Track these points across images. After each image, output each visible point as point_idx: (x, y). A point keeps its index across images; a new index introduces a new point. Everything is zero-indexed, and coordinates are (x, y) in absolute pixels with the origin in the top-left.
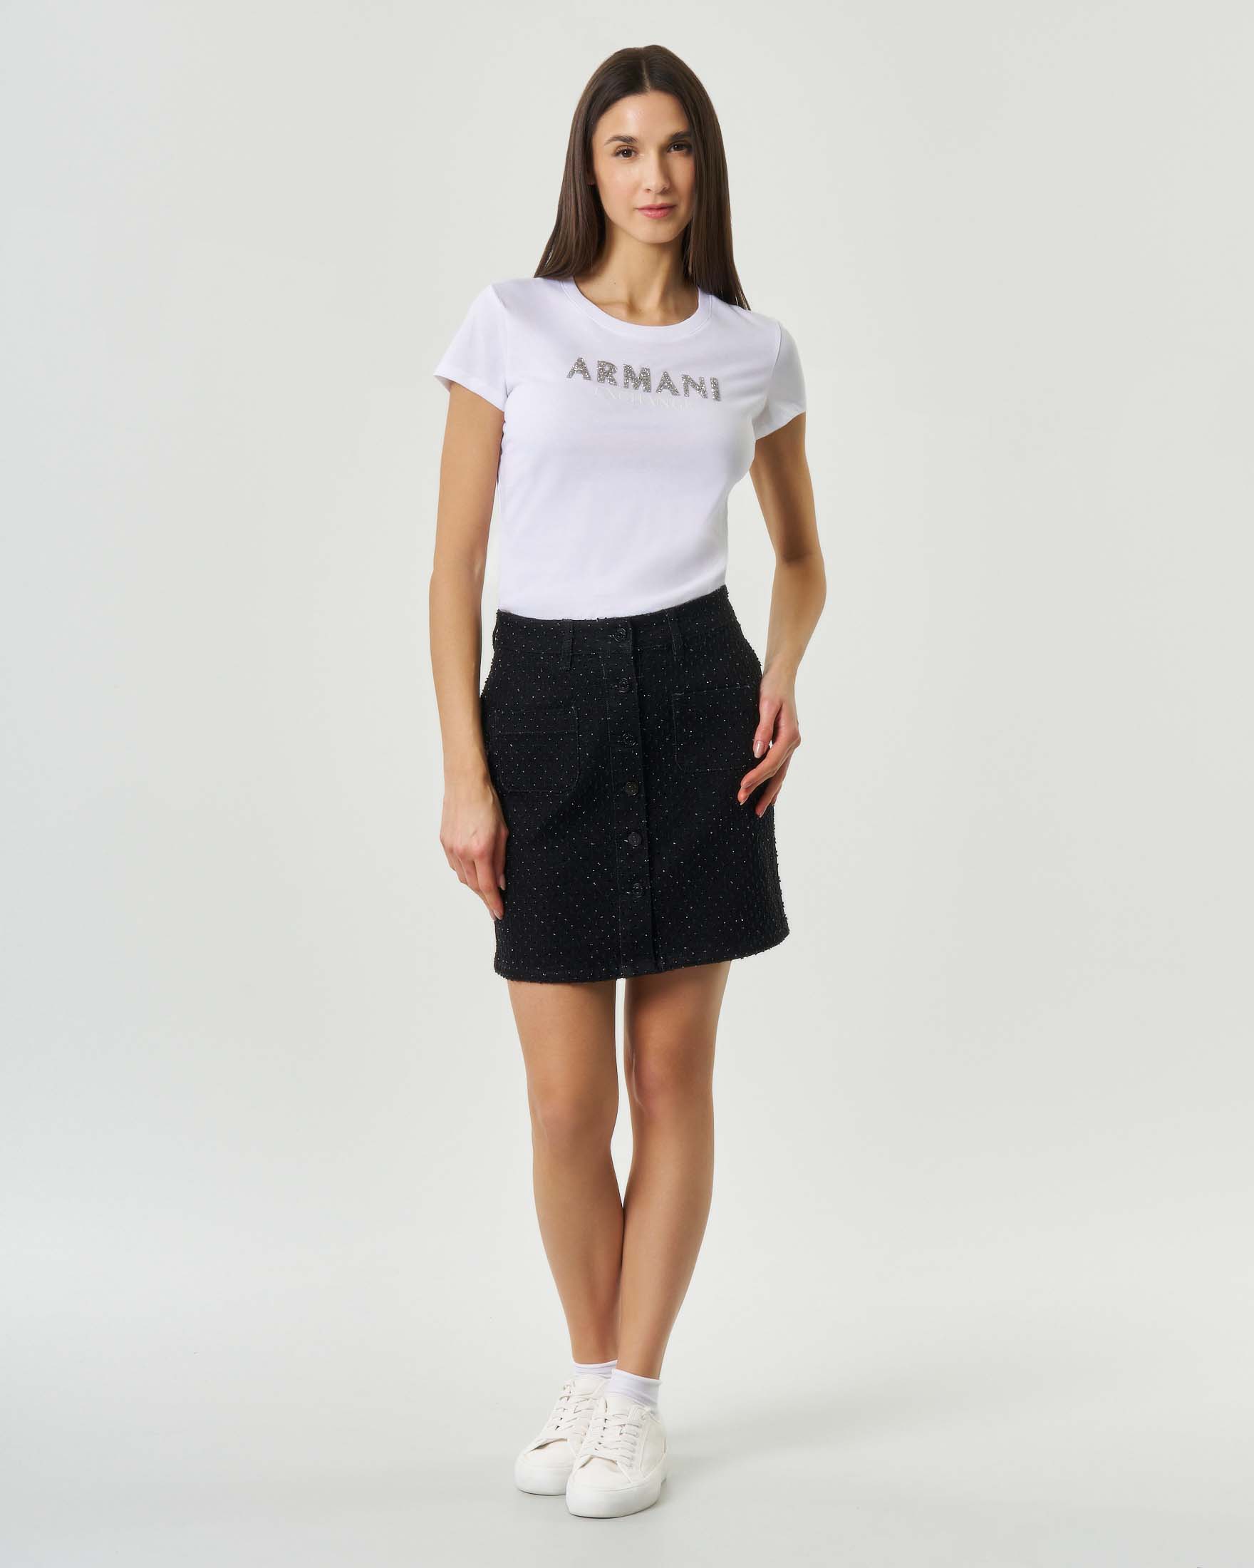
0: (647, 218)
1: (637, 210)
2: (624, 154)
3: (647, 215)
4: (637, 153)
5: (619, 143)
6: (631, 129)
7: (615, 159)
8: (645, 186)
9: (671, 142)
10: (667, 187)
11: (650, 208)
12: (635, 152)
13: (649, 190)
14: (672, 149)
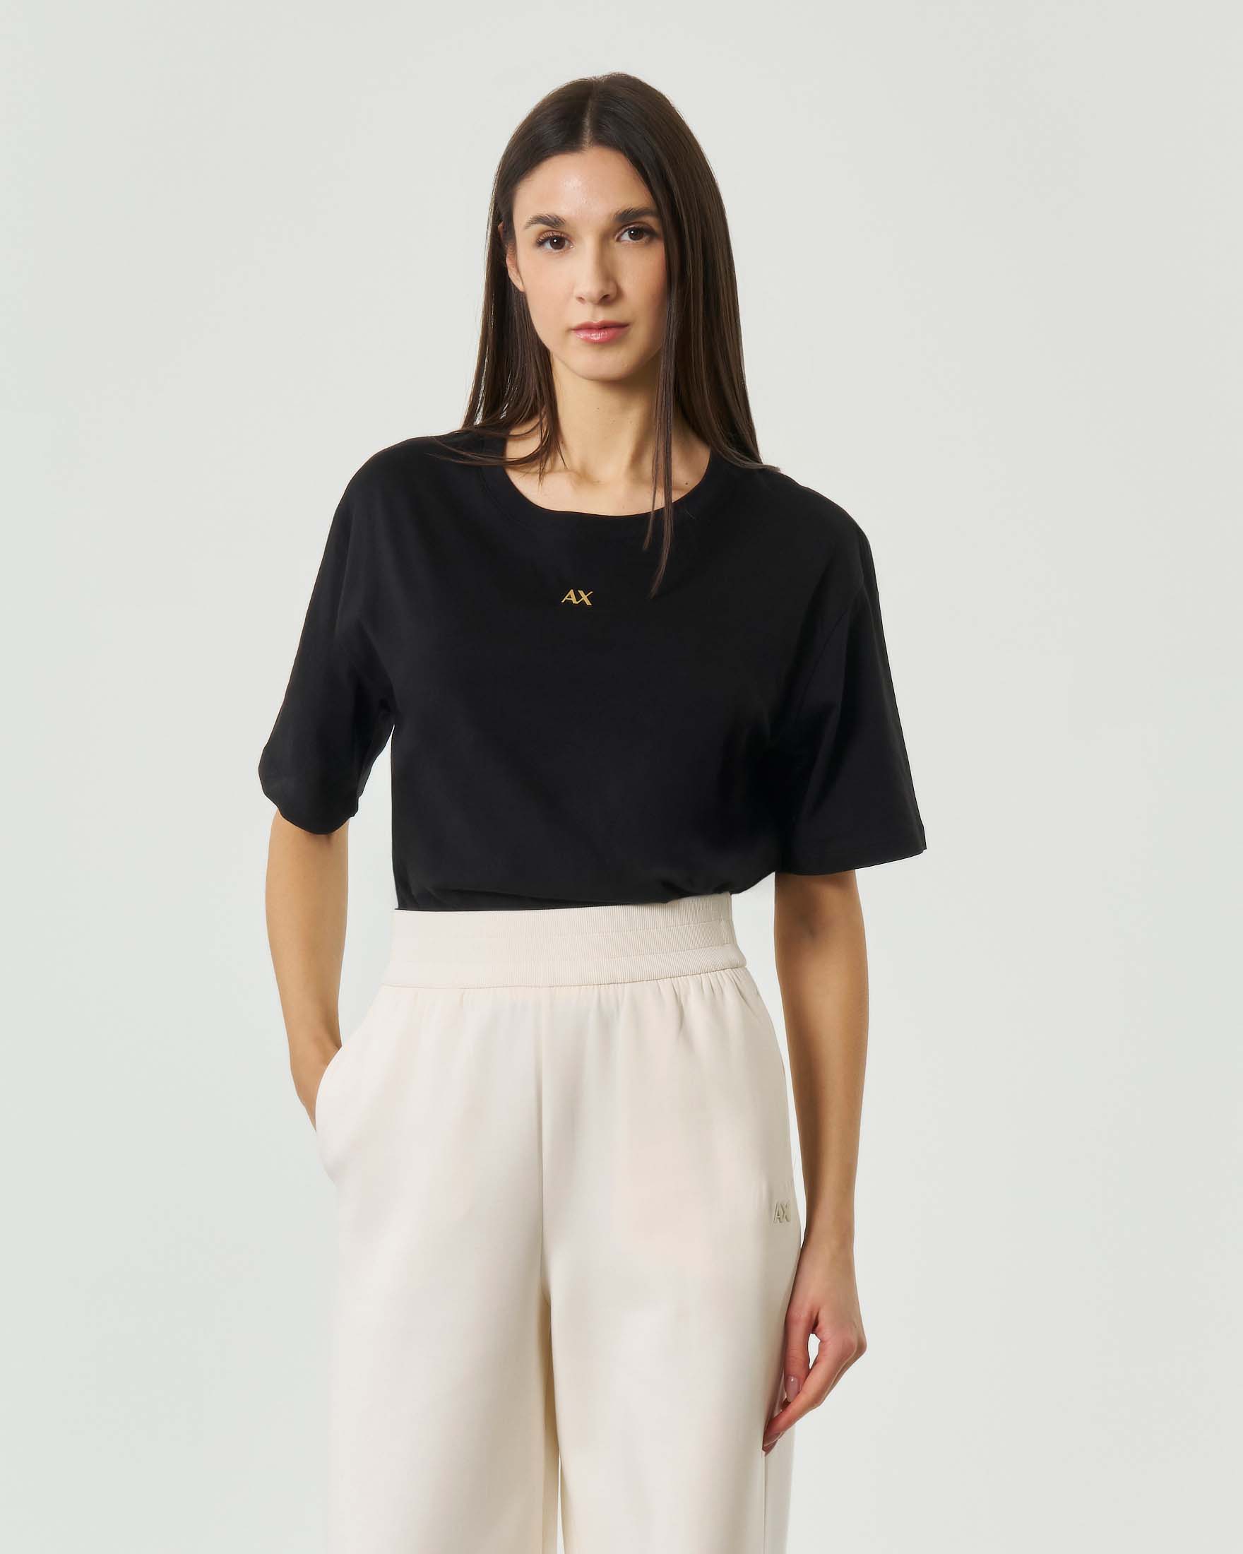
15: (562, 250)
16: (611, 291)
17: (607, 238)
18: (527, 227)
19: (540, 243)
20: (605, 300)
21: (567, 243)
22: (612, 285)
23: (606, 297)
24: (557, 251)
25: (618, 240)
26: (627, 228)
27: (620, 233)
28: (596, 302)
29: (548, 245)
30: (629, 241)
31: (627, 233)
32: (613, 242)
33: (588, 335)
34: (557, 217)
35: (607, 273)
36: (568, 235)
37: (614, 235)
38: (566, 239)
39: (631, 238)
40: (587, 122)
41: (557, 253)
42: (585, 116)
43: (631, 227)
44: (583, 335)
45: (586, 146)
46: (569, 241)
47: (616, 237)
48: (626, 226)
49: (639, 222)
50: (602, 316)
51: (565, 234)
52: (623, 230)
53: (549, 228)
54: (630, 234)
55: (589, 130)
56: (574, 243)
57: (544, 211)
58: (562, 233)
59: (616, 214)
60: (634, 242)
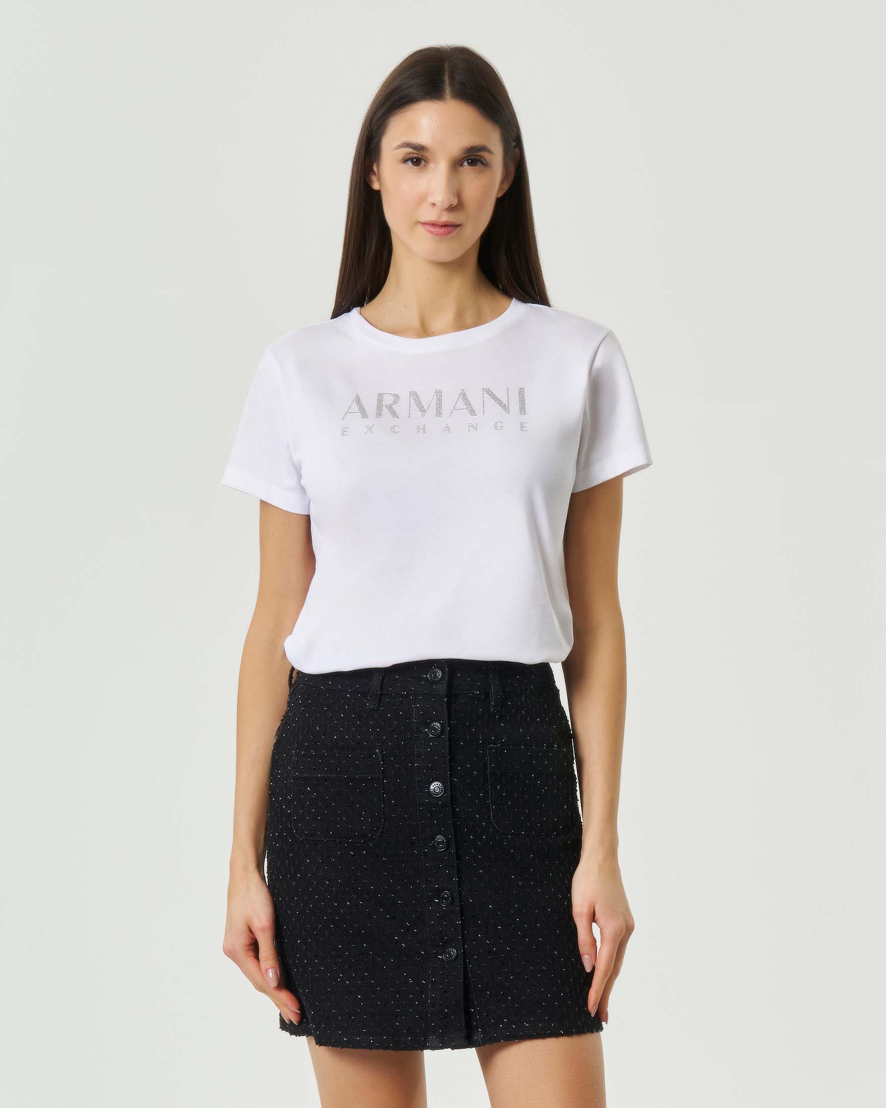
0: (429, 234)
1: (421, 224)
2: (413, 163)
3: (431, 232)
4: (427, 161)
5: (409, 150)
6: (424, 137)
7: (402, 167)
8: (431, 200)
9: (464, 156)
10: (455, 202)
11: (434, 225)
12: (425, 161)
13: (434, 204)
14: (466, 164)
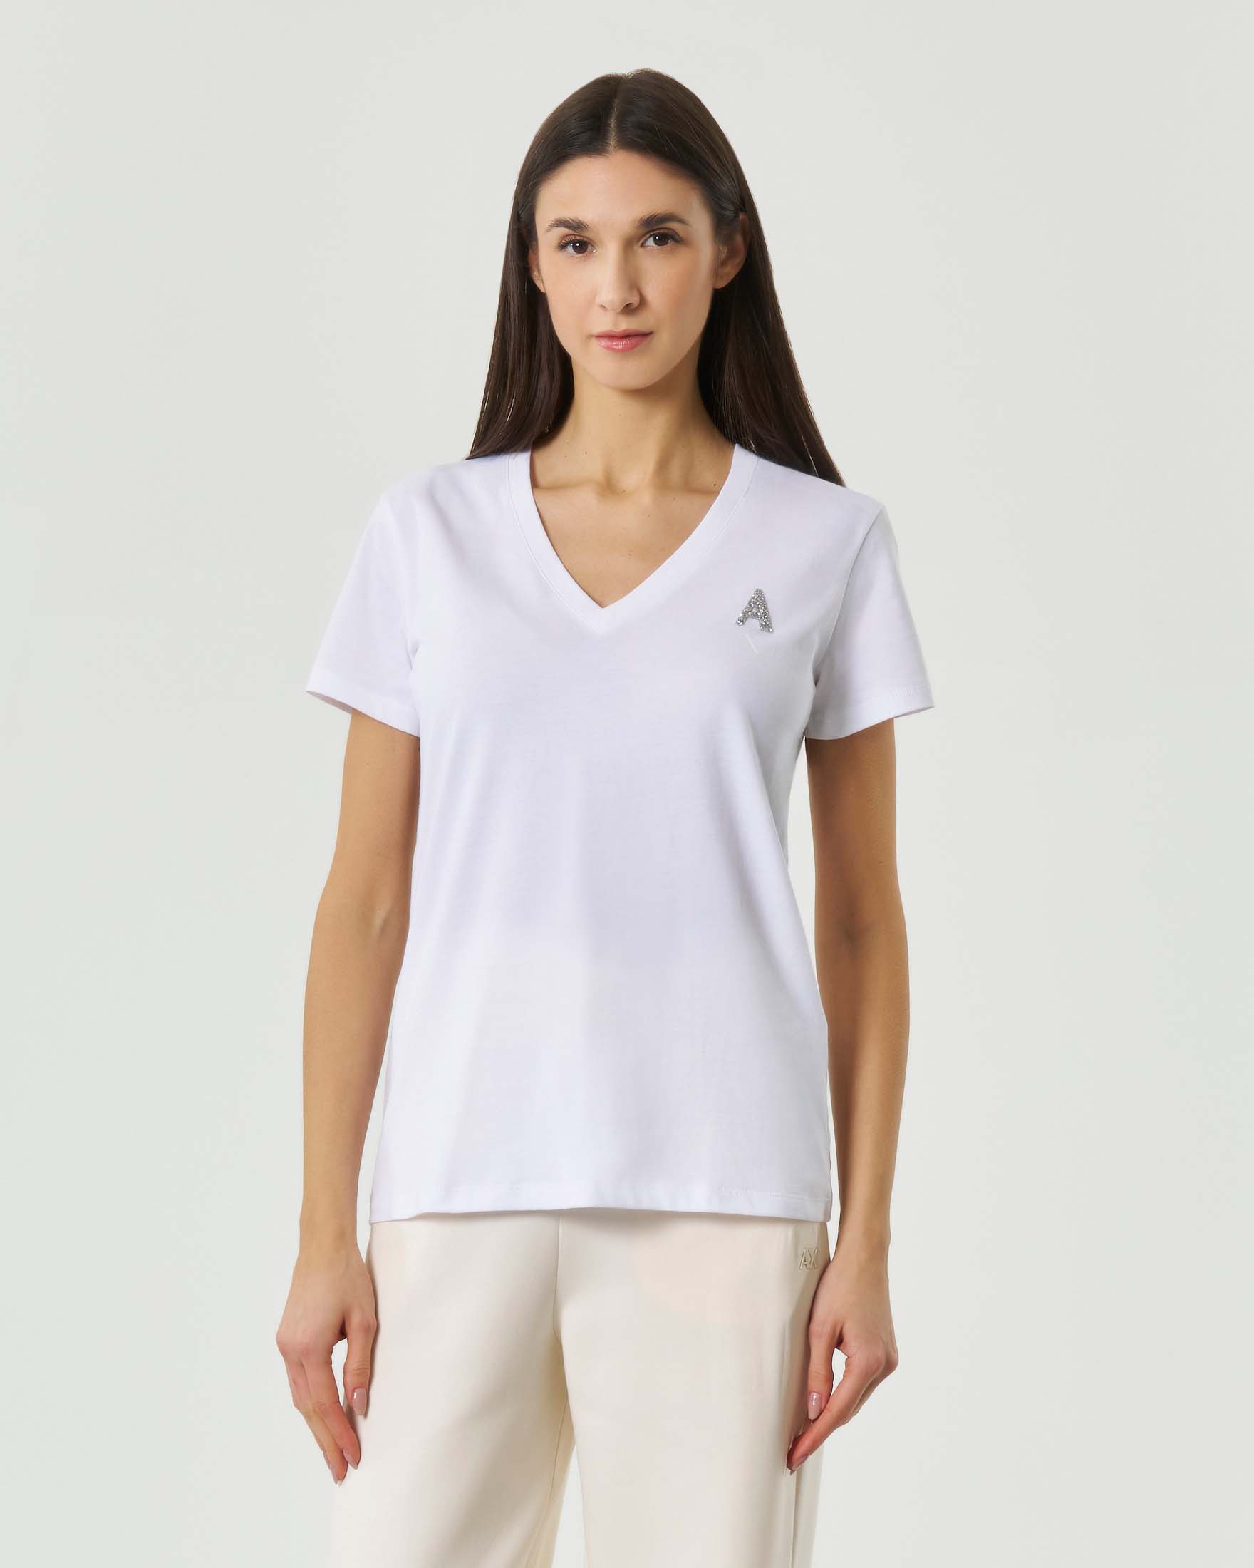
15: (584, 254)
16: (635, 300)
17: (630, 244)
18: (549, 230)
19: (562, 247)
20: (628, 310)
21: (589, 248)
22: (635, 293)
23: (628, 305)
24: (580, 255)
25: (643, 245)
26: (652, 233)
27: (645, 238)
28: (618, 311)
29: (570, 248)
30: (653, 246)
31: (651, 239)
32: (637, 248)
33: (610, 343)
34: (579, 221)
35: (631, 281)
36: (590, 239)
37: (638, 242)
38: (589, 243)
39: (655, 243)
40: (612, 123)
41: (581, 257)
42: (611, 117)
43: (655, 232)
44: (604, 342)
45: (611, 148)
46: (593, 246)
47: (641, 242)
48: (650, 232)
49: (666, 228)
50: (625, 325)
51: (586, 237)
52: (648, 235)
53: (571, 232)
54: (655, 239)
55: (613, 133)
56: (596, 247)
57: (568, 214)
58: (584, 237)
59: (641, 219)
60: (659, 247)
